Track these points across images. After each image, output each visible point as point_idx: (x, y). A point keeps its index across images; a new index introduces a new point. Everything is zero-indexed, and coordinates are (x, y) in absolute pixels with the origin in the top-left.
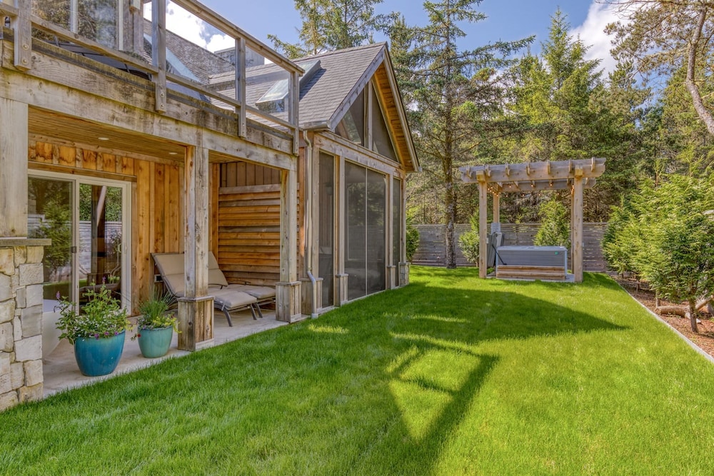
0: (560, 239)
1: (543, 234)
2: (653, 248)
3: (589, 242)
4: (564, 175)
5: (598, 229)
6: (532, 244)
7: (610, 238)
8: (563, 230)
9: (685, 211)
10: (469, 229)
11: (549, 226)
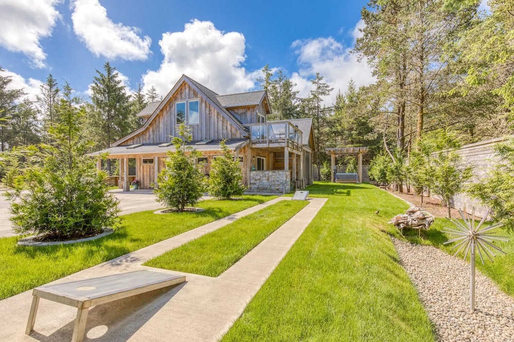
0: (354, 171)
1: (349, 169)
2: (378, 172)
3: (364, 172)
4: (357, 152)
5: (367, 167)
6: (345, 173)
7: (369, 170)
8: (355, 168)
9: (384, 164)
10: (323, 168)
11: (350, 166)
